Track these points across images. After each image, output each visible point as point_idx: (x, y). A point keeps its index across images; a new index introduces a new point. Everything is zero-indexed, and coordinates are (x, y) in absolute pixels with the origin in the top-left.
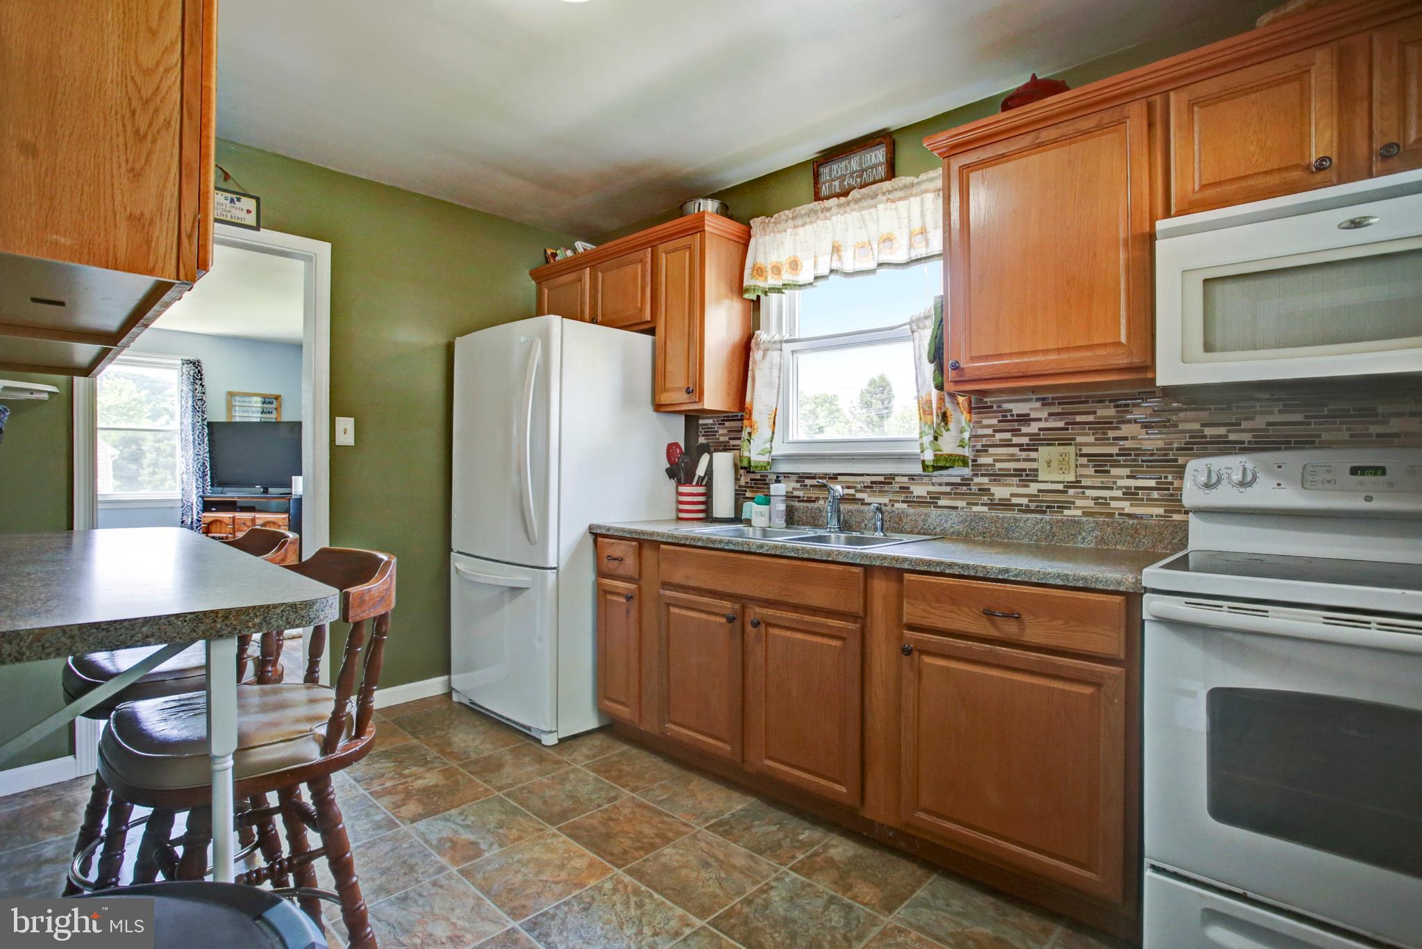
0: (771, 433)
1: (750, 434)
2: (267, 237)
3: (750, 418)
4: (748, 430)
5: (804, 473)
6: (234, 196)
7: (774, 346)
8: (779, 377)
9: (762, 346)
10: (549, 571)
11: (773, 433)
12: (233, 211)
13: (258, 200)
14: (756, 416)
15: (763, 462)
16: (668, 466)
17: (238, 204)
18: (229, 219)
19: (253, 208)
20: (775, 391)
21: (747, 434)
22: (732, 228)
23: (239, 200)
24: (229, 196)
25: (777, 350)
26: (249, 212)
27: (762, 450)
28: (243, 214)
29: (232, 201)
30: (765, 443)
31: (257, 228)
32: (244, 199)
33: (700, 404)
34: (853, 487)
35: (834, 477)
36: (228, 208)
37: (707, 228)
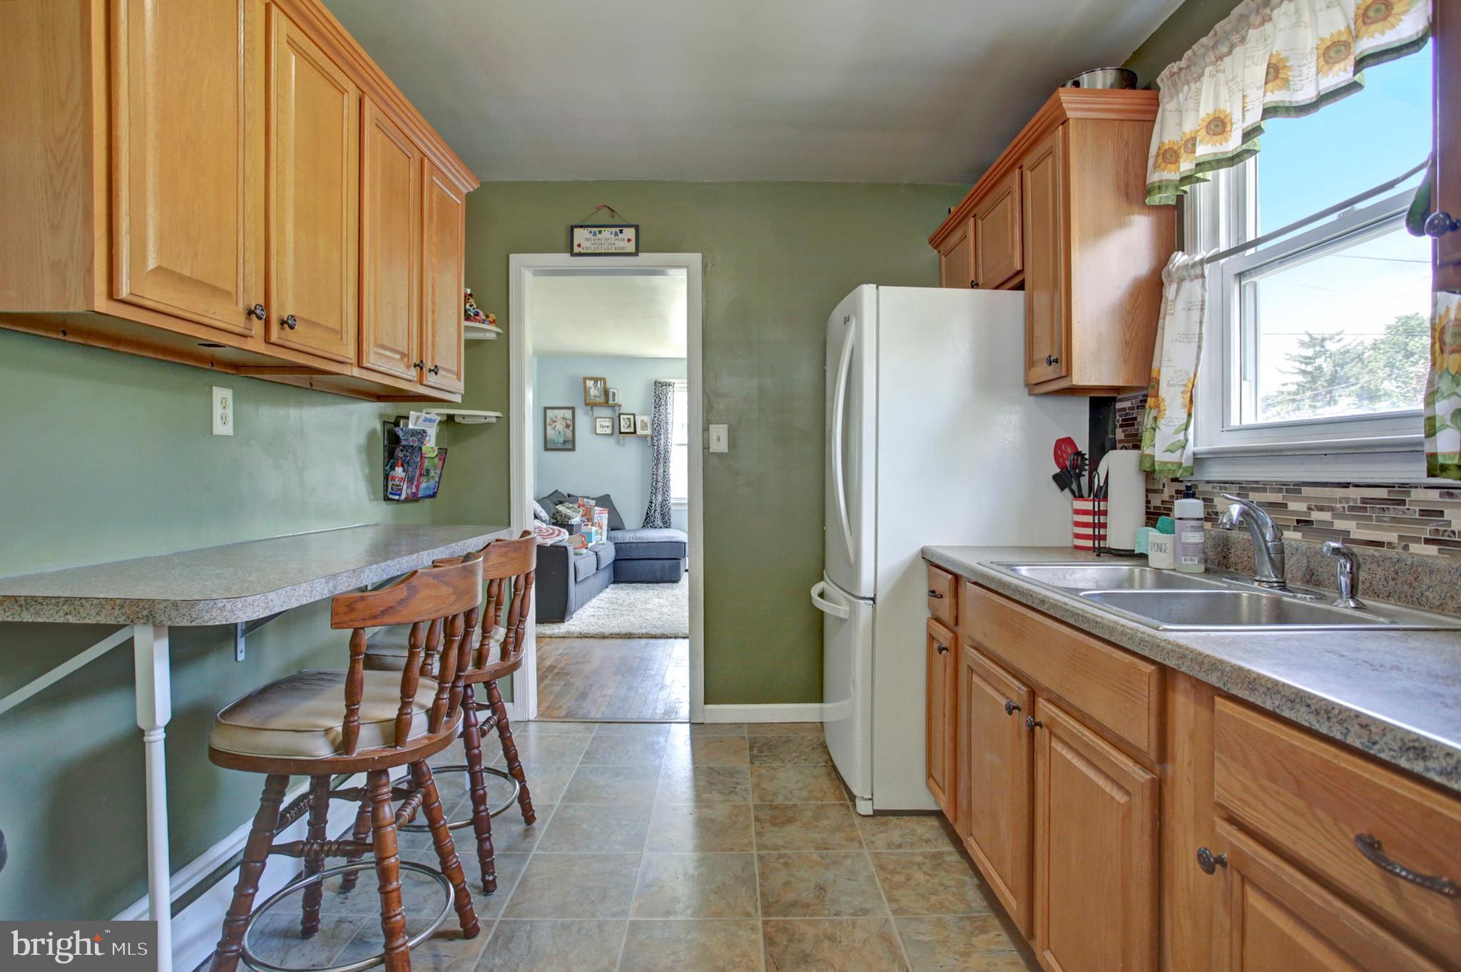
0: (1185, 416)
1: (1155, 419)
2: (645, 258)
3: (1157, 396)
4: (1154, 413)
5: (1248, 482)
6: (617, 229)
7: (1192, 272)
8: (1201, 323)
9: (1175, 277)
10: (862, 601)
11: (1190, 415)
12: (617, 242)
13: (637, 228)
14: (1164, 391)
15: (1172, 463)
16: (1058, 470)
17: (621, 236)
18: (613, 251)
19: (633, 237)
20: (1195, 346)
21: (1151, 419)
22: (1129, 101)
23: (621, 232)
24: (614, 230)
25: (1197, 277)
26: (629, 240)
27: (1172, 444)
28: (625, 244)
29: (616, 234)
30: (1177, 432)
31: (636, 254)
32: (625, 230)
33: (1068, 378)
34: (1331, 509)
35: (1294, 489)
36: (613, 241)
37: (1070, 114)
